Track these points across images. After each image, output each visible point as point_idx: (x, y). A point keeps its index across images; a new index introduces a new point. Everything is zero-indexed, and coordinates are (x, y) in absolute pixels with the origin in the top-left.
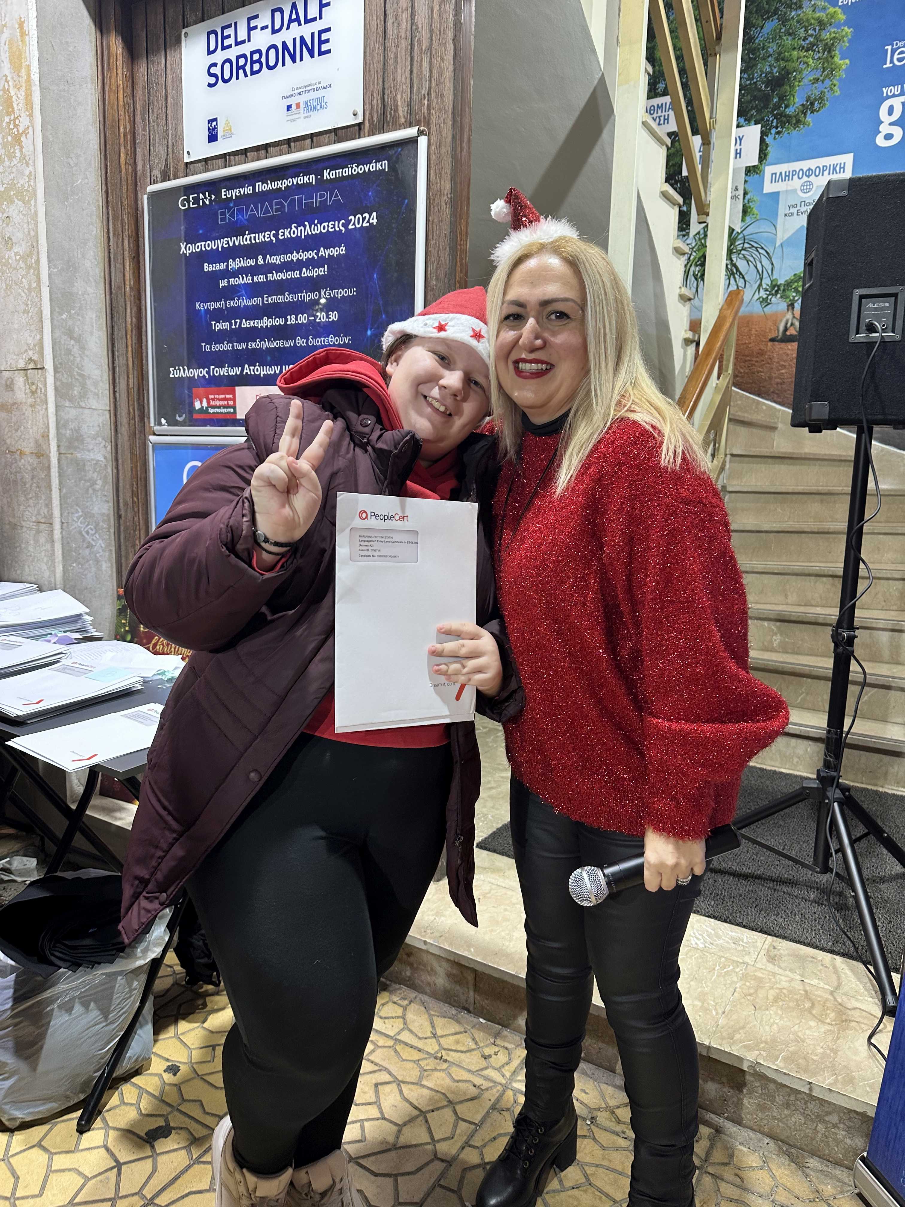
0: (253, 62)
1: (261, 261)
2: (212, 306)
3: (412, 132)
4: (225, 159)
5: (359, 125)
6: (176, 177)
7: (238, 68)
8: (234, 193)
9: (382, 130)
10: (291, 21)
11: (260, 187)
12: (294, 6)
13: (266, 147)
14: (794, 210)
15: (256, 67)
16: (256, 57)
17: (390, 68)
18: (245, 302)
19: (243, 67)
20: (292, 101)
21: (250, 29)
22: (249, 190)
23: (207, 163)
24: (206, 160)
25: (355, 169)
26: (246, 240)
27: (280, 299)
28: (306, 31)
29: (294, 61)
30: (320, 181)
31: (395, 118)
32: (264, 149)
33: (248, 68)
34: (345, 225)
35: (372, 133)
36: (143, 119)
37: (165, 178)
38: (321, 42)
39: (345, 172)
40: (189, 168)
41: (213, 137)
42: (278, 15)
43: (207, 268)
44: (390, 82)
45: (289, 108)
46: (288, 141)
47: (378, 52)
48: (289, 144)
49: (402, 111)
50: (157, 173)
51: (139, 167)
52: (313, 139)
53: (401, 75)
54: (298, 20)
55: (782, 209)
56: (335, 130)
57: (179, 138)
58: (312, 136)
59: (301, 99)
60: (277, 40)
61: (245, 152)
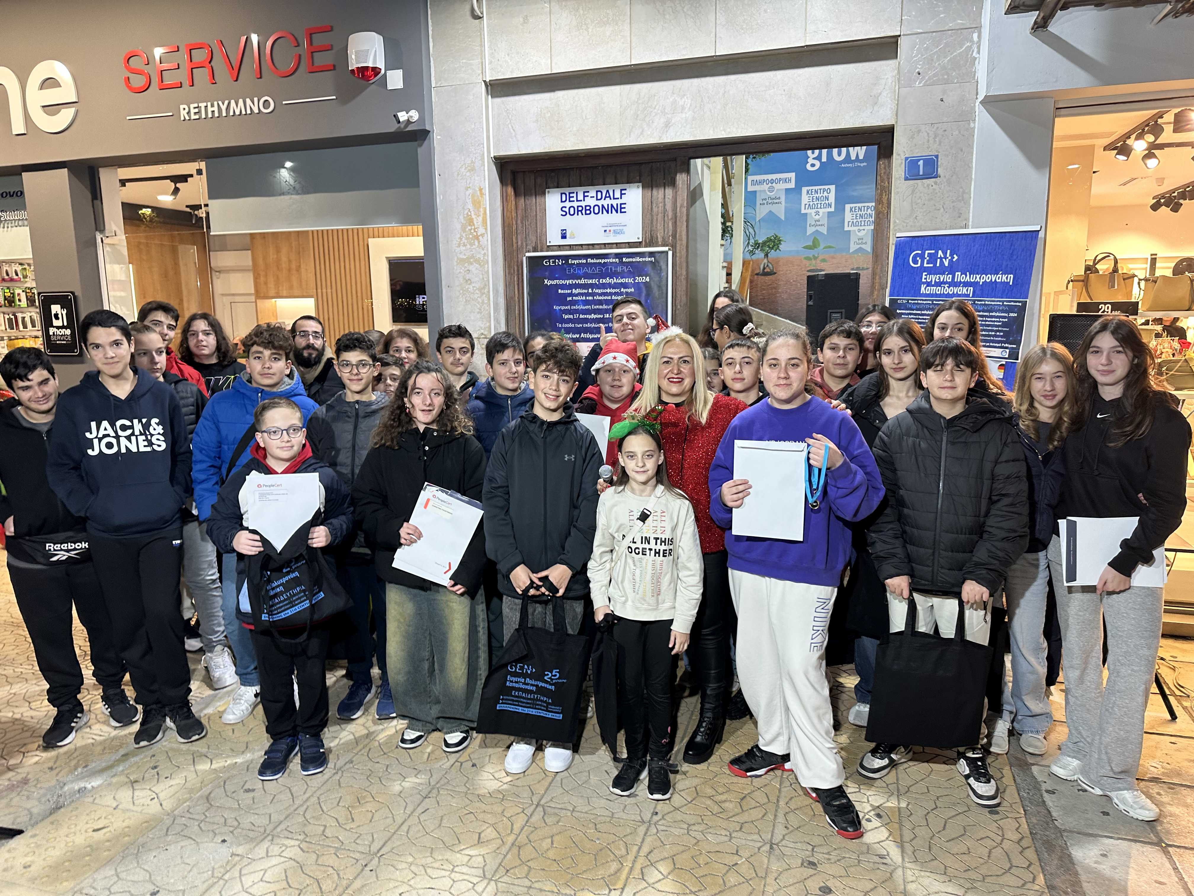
0: (586, 210)
1: (590, 291)
2: (563, 308)
3: (666, 249)
4: (571, 247)
5: (640, 242)
6: (542, 251)
7: (578, 211)
8: (576, 262)
9: (650, 246)
10: (606, 197)
11: (589, 260)
12: (608, 191)
13: (593, 245)
14: (765, 202)
15: (588, 212)
16: (588, 208)
17: (654, 224)
18: (581, 307)
19: (581, 211)
20: (608, 229)
21: (584, 196)
22: (584, 261)
23: (560, 247)
24: (559, 246)
25: (638, 259)
26: (582, 281)
27: (601, 307)
28: (614, 203)
29: (608, 212)
30: (621, 262)
31: (657, 242)
32: (592, 246)
33: (584, 212)
34: (634, 280)
35: (646, 246)
36: (522, 223)
37: (535, 250)
38: (621, 208)
39: (634, 260)
40: (549, 248)
41: (564, 237)
42: (599, 194)
43: (560, 291)
44: (654, 228)
45: (605, 231)
46: (605, 244)
47: (649, 216)
48: (605, 245)
49: (660, 240)
50: (530, 247)
51: (519, 243)
52: (618, 245)
53: (660, 227)
54: (610, 197)
55: (759, 201)
56: (628, 243)
57: (544, 234)
58: (617, 244)
59: (612, 229)
60: (600, 203)
61: (582, 245)
